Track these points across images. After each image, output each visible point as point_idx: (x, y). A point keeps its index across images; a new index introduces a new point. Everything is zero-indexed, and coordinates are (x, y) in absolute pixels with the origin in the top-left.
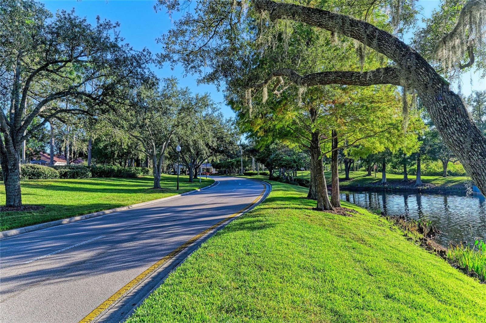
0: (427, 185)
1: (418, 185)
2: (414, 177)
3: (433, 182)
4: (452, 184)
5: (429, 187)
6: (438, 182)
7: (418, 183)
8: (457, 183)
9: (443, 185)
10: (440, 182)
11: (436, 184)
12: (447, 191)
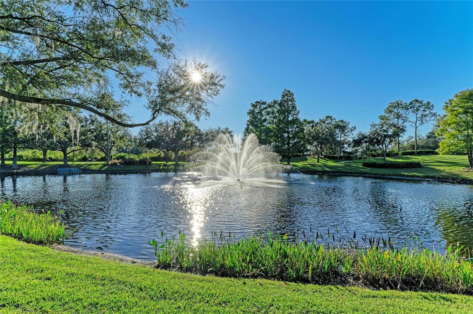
0: (22, 169)
1: (13, 169)
2: (11, 162)
3: (29, 166)
4: (44, 167)
5: (23, 170)
6: (33, 166)
7: (14, 167)
8: (48, 166)
9: (37, 168)
10: (35, 166)
11: (31, 167)
12: (38, 173)
